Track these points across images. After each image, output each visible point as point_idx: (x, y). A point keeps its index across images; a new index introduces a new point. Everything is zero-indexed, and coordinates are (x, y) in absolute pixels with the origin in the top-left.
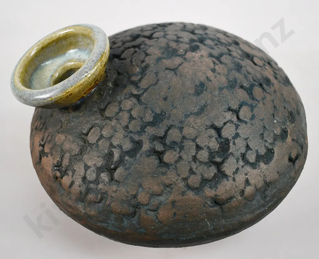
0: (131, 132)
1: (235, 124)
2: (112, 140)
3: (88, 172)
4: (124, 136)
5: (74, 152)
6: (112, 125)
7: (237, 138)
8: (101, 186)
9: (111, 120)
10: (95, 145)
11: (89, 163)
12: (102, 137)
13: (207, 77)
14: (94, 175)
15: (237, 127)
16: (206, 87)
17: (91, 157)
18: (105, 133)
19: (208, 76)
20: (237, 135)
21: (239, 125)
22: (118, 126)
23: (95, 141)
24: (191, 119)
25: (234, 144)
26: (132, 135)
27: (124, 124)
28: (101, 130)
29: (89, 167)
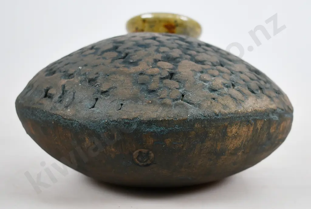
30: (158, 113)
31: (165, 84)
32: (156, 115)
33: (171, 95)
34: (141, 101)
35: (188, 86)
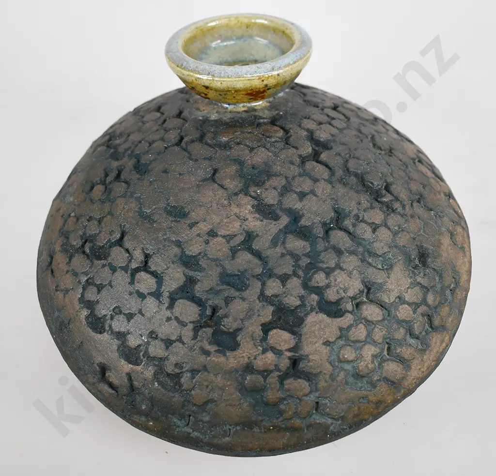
1: (127, 266)
7: (111, 270)
13: (197, 223)
15: (125, 269)
16: (179, 221)
19: (199, 224)
20: (114, 269)
21: (127, 272)
24: (133, 205)
25: (104, 266)
30: (285, 441)
31: (288, 390)
32: (282, 444)
33: (300, 412)
34: (257, 427)
35: (323, 387)
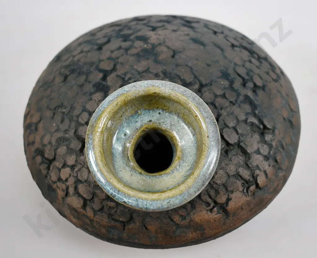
0: (236, 101)
2: (240, 120)
3: (262, 151)
4: (239, 107)
5: (241, 161)
6: (226, 116)
8: (274, 144)
9: (221, 115)
10: (241, 137)
11: (255, 147)
12: (235, 129)
14: (265, 146)
17: (250, 144)
18: (232, 124)
22: (228, 109)
23: (237, 136)
26: (239, 101)
27: (227, 104)
28: (228, 127)
29: (258, 149)
